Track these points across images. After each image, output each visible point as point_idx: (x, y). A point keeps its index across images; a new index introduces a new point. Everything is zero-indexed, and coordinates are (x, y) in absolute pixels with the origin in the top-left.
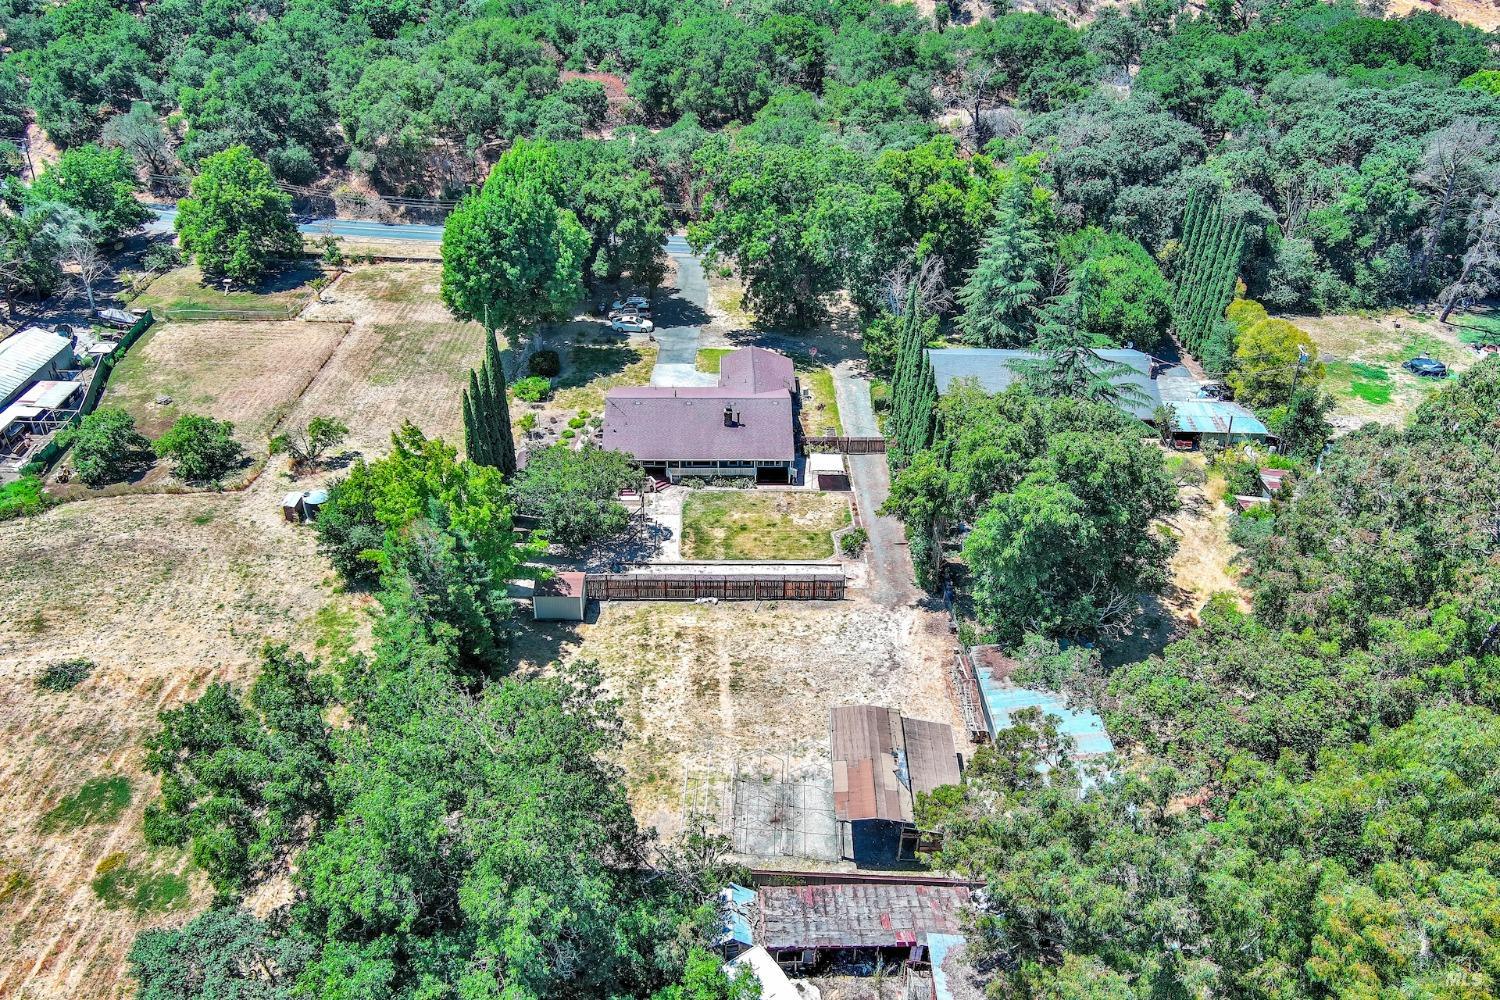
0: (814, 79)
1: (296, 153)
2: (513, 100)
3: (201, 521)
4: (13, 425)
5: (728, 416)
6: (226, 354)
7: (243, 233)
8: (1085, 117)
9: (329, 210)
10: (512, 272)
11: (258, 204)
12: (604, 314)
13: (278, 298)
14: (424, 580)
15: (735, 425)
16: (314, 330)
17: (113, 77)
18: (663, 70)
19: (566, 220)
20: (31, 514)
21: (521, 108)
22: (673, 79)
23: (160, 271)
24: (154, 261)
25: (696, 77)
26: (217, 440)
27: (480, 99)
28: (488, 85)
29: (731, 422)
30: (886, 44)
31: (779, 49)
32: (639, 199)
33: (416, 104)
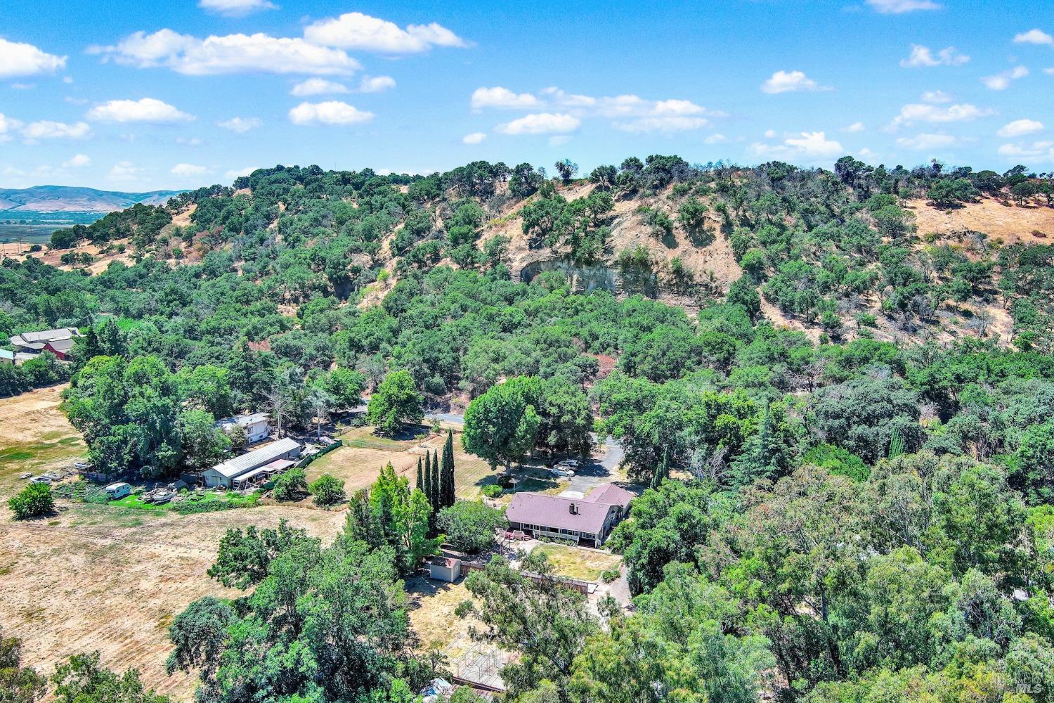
0: (725, 364)
1: (438, 379)
2: (545, 361)
3: (314, 520)
4: (261, 474)
5: (572, 508)
6: (364, 461)
7: (394, 410)
8: (850, 389)
9: (447, 409)
10: (492, 429)
11: (405, 397)
12: (552, 467)
13: (402, 443)
14: (361, 519)
15: (575, 513)
16: (410, 456)
17: (371, 342)
18: (634, 355)
19: (530, 411)
20: (249, 507)
21: (548, 366)
22: (637, 359)
23: (357, 426)
24: (355, 421)
25: (650, 359)
26: (335, 488)
27: (530, 360)
28: (534, 354)
29: (573, 511)
30: (769, 349)
31: (706, 349)
32: (576, 406)
33: (496, 360)
